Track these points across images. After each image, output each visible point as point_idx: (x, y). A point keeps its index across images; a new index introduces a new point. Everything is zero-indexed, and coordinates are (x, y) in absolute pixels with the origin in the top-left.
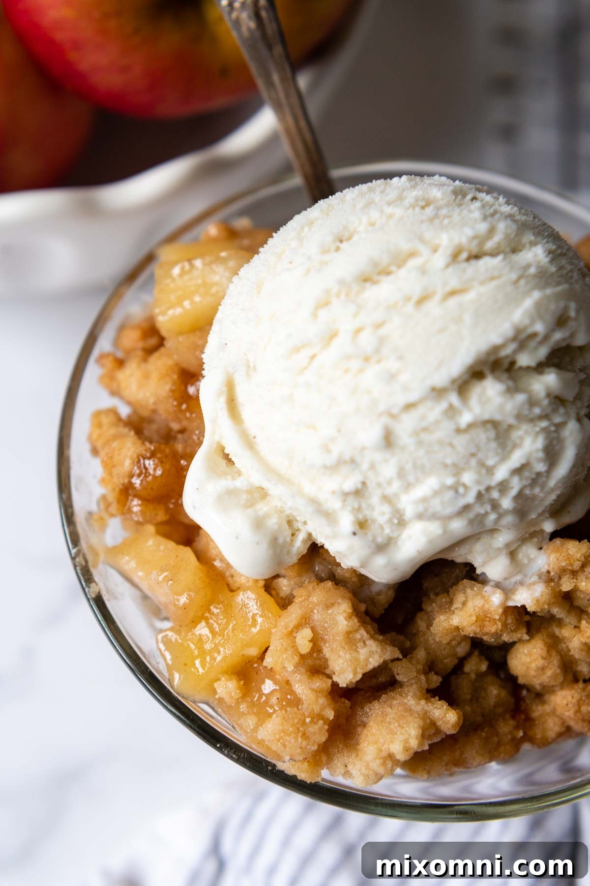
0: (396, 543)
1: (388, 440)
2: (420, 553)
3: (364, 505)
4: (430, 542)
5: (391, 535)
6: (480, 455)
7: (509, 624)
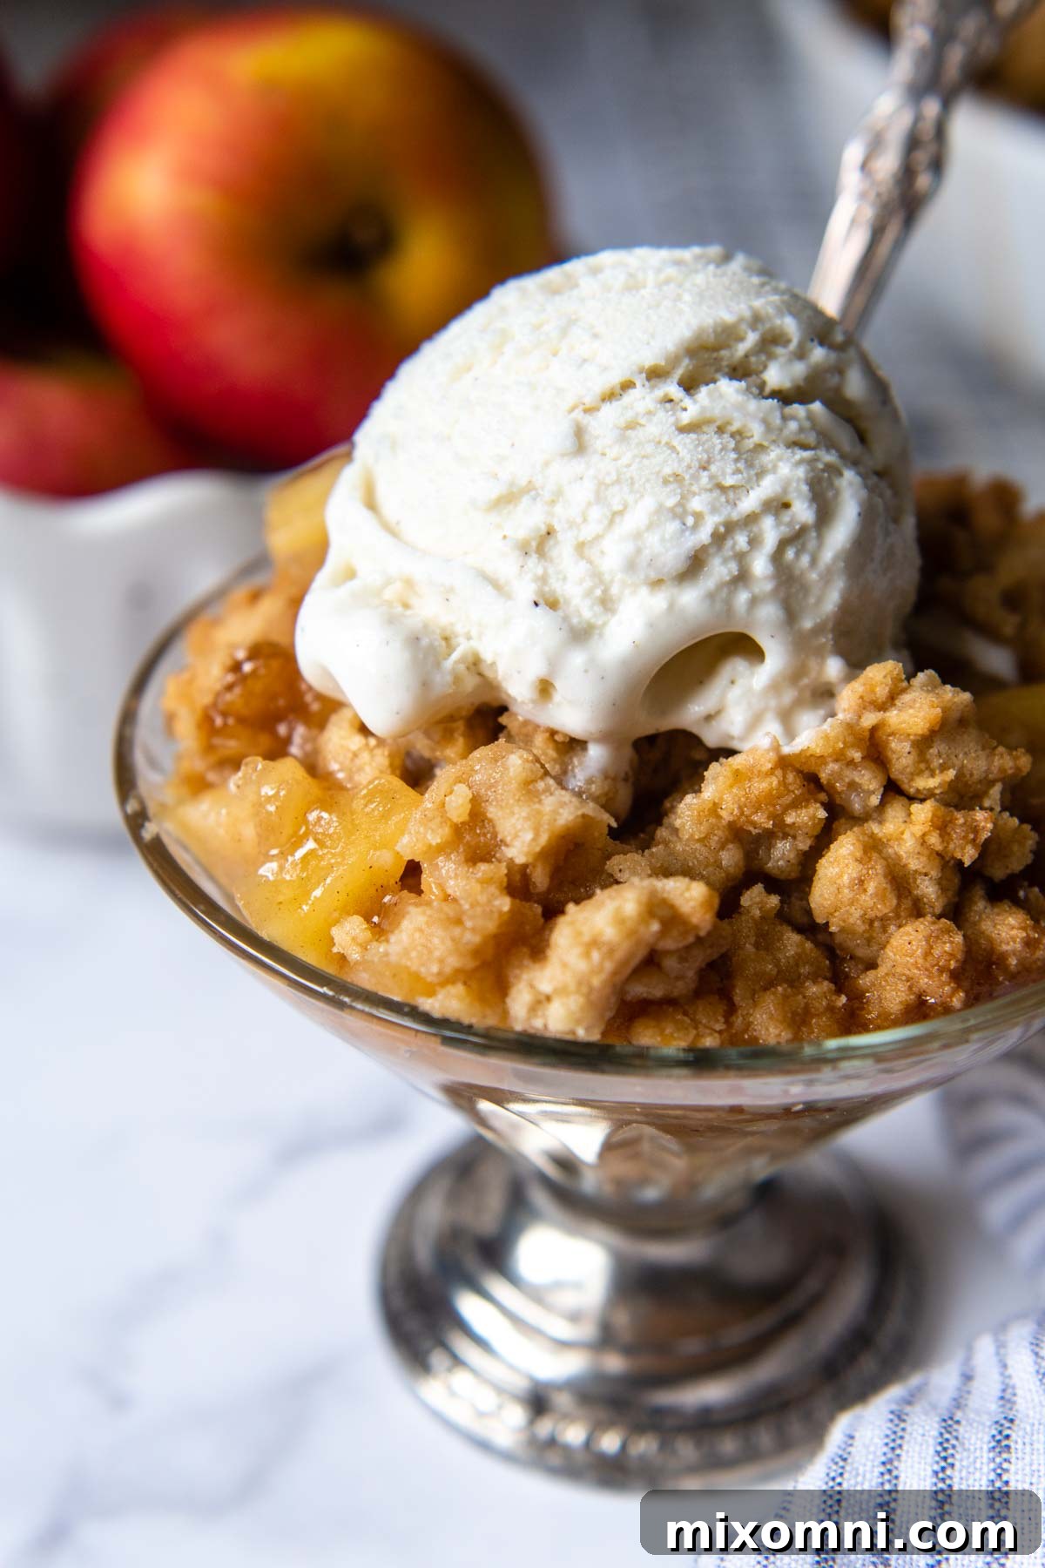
0: (601, 635)
1: (580, 442)
2: (637, 646)
3: (551, 571)
4: (651, 625)
5: (593, 621)
6: (713, 468)
7: (790, 784)
